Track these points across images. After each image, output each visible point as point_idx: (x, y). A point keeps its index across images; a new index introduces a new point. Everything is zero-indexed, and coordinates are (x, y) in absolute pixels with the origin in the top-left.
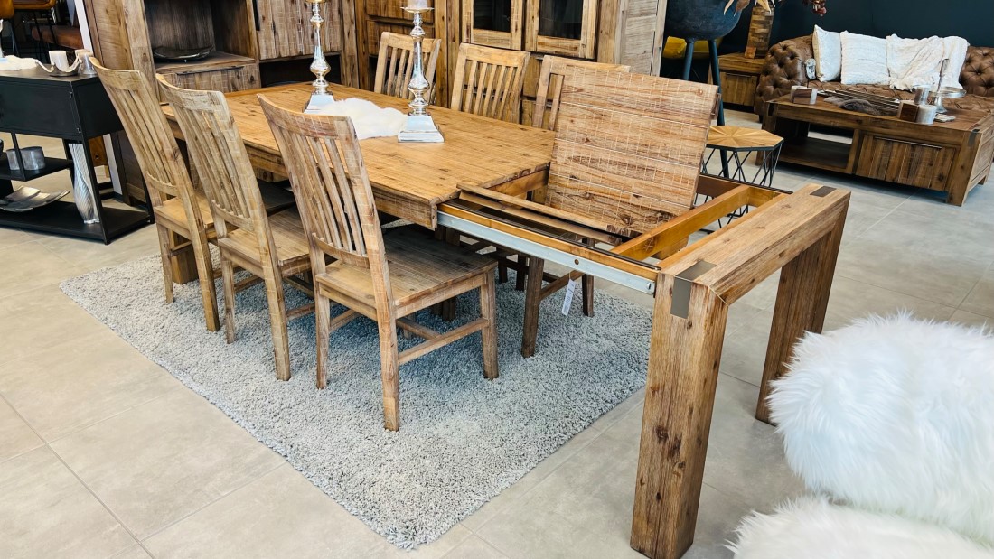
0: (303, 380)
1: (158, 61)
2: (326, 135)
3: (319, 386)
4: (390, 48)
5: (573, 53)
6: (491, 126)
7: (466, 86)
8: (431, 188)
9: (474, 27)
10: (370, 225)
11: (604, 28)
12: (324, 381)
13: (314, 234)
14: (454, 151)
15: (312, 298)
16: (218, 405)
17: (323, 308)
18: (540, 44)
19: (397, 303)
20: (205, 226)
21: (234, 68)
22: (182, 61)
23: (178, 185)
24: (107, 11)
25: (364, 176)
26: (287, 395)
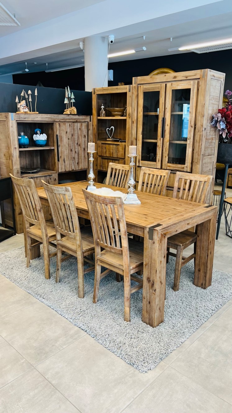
0: (88, 300)
1: (22, 173)
2: (111, 203)
3: (94, 302)
4: (112, 169)
5: (182, 170)
6: (157, 198)
7: (143, 183)
8: (143, 222)
9: (141, 160)
10: (124, 237)
11: (195, 160)
12: (96, 300)
13: (98, 240)
14: (146, 207)
15: (94, 266)
16: (55, 309)
17: (98, 269)
18: (168, 166)
19: (131, 268)
20: (48, 237)
21: (49, 175)
22: (29, 173)
23: (40, 221)
24: (5, 155)
25: (124, 218)
26: (82, 306)
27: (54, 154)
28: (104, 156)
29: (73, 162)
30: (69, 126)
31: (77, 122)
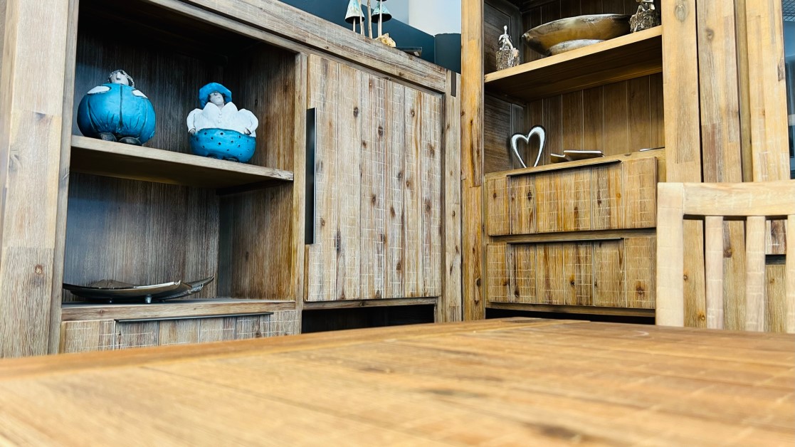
27: (290, 210)
28: (525, 231)
29: (379, 260)
30: (367, 85)
31: (400, 78)
